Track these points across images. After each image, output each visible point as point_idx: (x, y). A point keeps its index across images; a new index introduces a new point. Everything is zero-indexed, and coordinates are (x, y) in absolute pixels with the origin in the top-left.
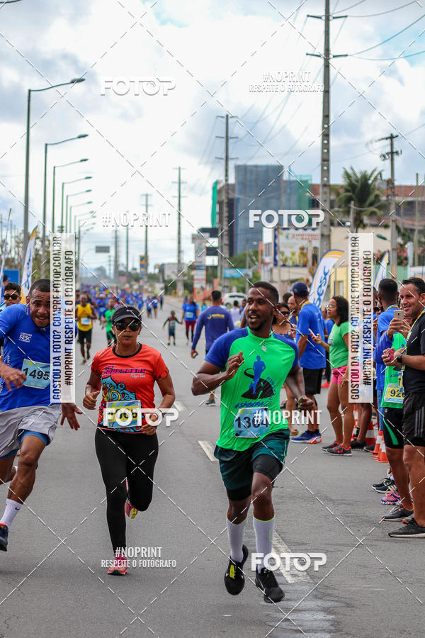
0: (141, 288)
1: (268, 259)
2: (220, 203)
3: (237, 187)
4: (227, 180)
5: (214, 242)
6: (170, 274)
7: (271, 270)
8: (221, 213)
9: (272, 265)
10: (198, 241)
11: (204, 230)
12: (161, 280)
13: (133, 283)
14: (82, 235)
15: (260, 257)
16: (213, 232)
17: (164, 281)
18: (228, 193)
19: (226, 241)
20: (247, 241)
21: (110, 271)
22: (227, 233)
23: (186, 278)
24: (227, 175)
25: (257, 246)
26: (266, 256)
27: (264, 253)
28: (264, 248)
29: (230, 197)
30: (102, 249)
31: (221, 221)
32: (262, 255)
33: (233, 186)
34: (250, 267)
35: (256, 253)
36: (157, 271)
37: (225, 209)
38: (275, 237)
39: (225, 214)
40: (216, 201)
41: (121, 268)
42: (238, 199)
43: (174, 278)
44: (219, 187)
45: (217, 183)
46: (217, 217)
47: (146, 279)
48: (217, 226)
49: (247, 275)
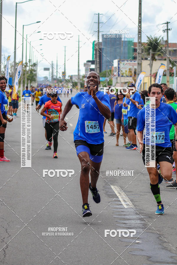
0: (63, 85)
1: (116, 73)
2: (96, 50)
3: (103, 44)
4: (98, 41)
5: (93, 66)
6: (75, 80)
7: (117, 78)
8: (96, 54)
9: (117, 76)
10: (86, 66)
11: (89, 61)
12: (71, 82)
13: (59, 83)
14: (38, 63)
15: (112, 73)
16: (93, 62)
17: (72, 82)
18: (99, 46)
19: (98, 66)
20: (107, 66)
21: (50, 78)
22: (98, 62)
23: (81, 81)
24: (98, 39)
25: (111, 68)
26: (115, 72)
27: (114, 71)
28: (114, 69)
29: (100, 47)
30: (46, 69)
31: (96, 58)
32: (113, 71)
33: (101, 43)
34: (108, 77)
35: (111, 71)
36: (69, 78)
37: (98, 53)
38: (119, 64)
39: (98, 55)
40: (94, 49)
41: (54, 77)
42: (103, 48)
43: (76, 81)
44: (95, 43)
45: (94, 42)
46: (94, 56)
47: (65, 81)
48: (94, 59)
49: (107, 80)
